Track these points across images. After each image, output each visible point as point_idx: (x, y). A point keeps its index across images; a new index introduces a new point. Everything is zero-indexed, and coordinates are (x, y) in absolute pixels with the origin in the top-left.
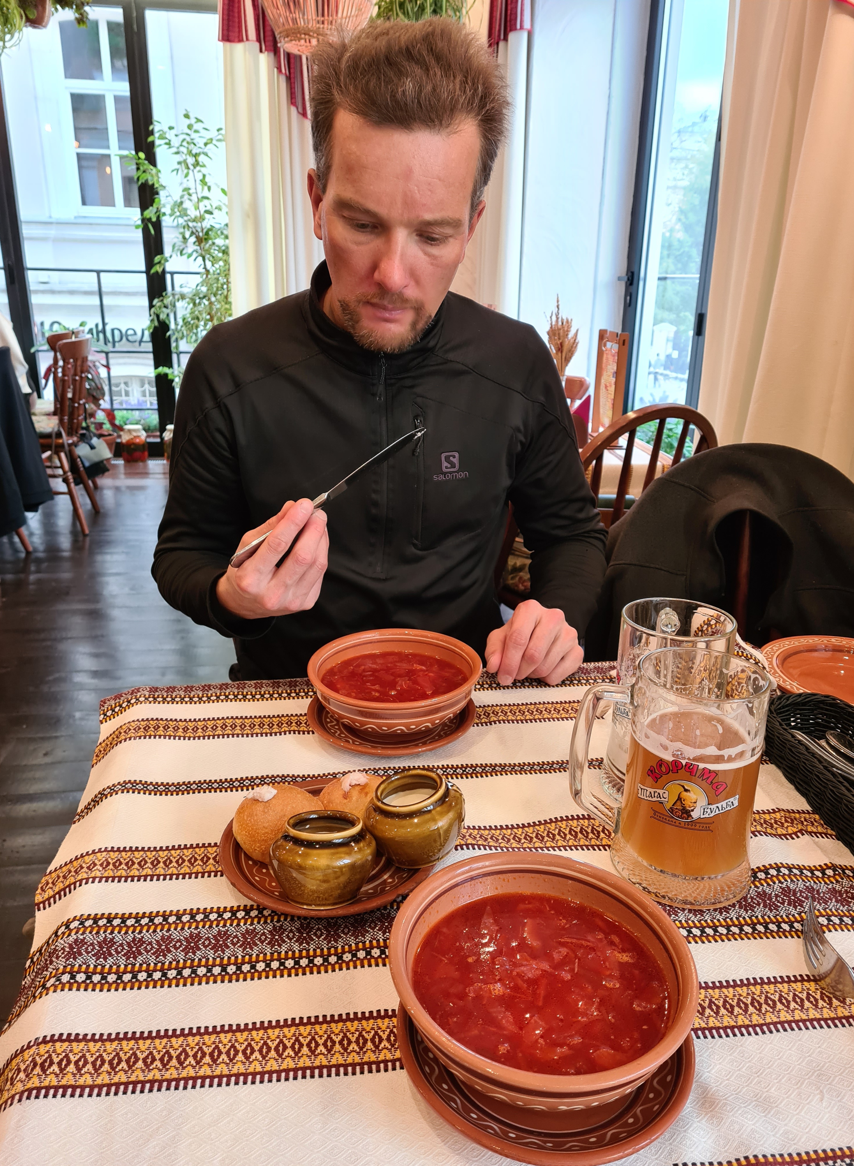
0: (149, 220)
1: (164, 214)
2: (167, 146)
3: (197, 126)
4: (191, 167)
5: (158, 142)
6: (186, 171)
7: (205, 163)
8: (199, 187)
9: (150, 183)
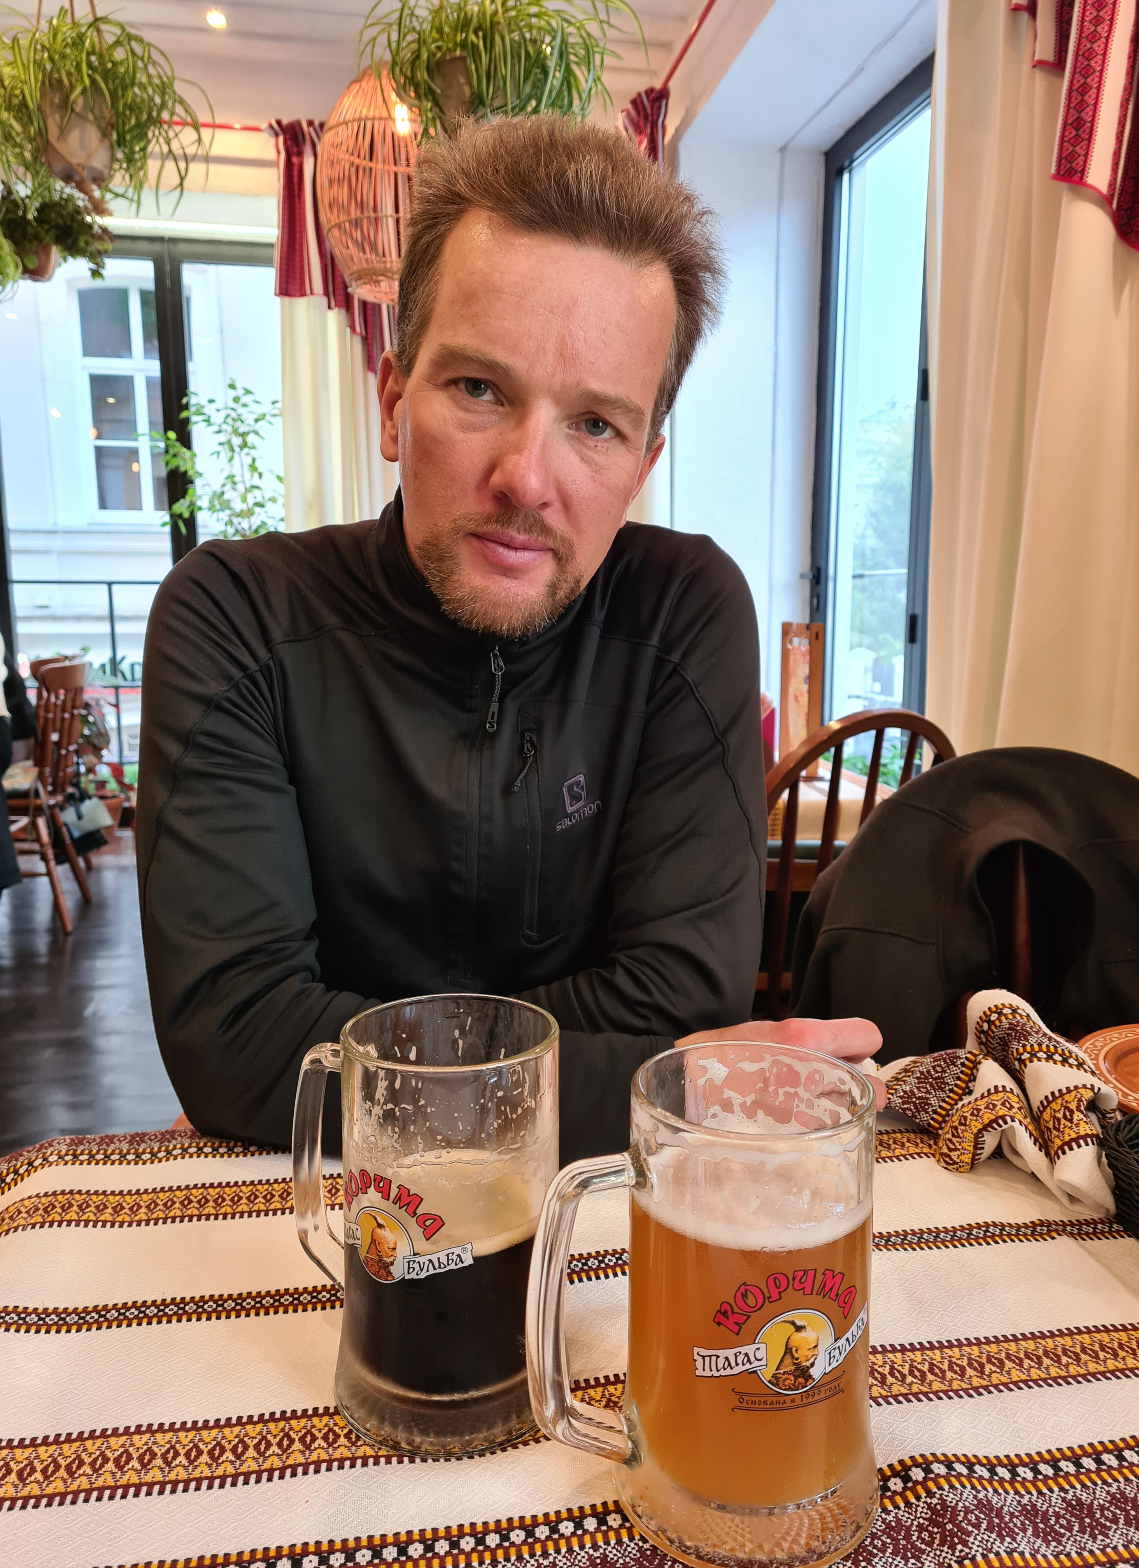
0: (180, 516)
1: (200, 508)
2: (205, 424)
3: (245, 399)
4: (237, 449)
5: (194, 418)
6: (230, 454)
7: (256, 444)
8: (247, 474)
9: (182, 469)
